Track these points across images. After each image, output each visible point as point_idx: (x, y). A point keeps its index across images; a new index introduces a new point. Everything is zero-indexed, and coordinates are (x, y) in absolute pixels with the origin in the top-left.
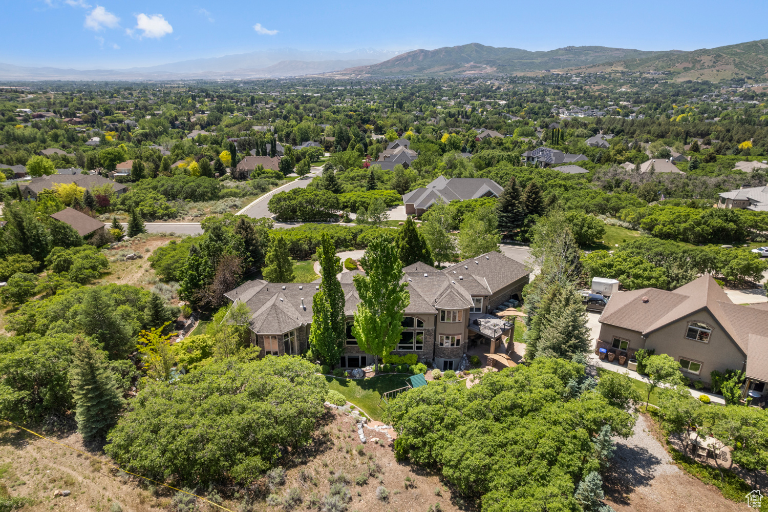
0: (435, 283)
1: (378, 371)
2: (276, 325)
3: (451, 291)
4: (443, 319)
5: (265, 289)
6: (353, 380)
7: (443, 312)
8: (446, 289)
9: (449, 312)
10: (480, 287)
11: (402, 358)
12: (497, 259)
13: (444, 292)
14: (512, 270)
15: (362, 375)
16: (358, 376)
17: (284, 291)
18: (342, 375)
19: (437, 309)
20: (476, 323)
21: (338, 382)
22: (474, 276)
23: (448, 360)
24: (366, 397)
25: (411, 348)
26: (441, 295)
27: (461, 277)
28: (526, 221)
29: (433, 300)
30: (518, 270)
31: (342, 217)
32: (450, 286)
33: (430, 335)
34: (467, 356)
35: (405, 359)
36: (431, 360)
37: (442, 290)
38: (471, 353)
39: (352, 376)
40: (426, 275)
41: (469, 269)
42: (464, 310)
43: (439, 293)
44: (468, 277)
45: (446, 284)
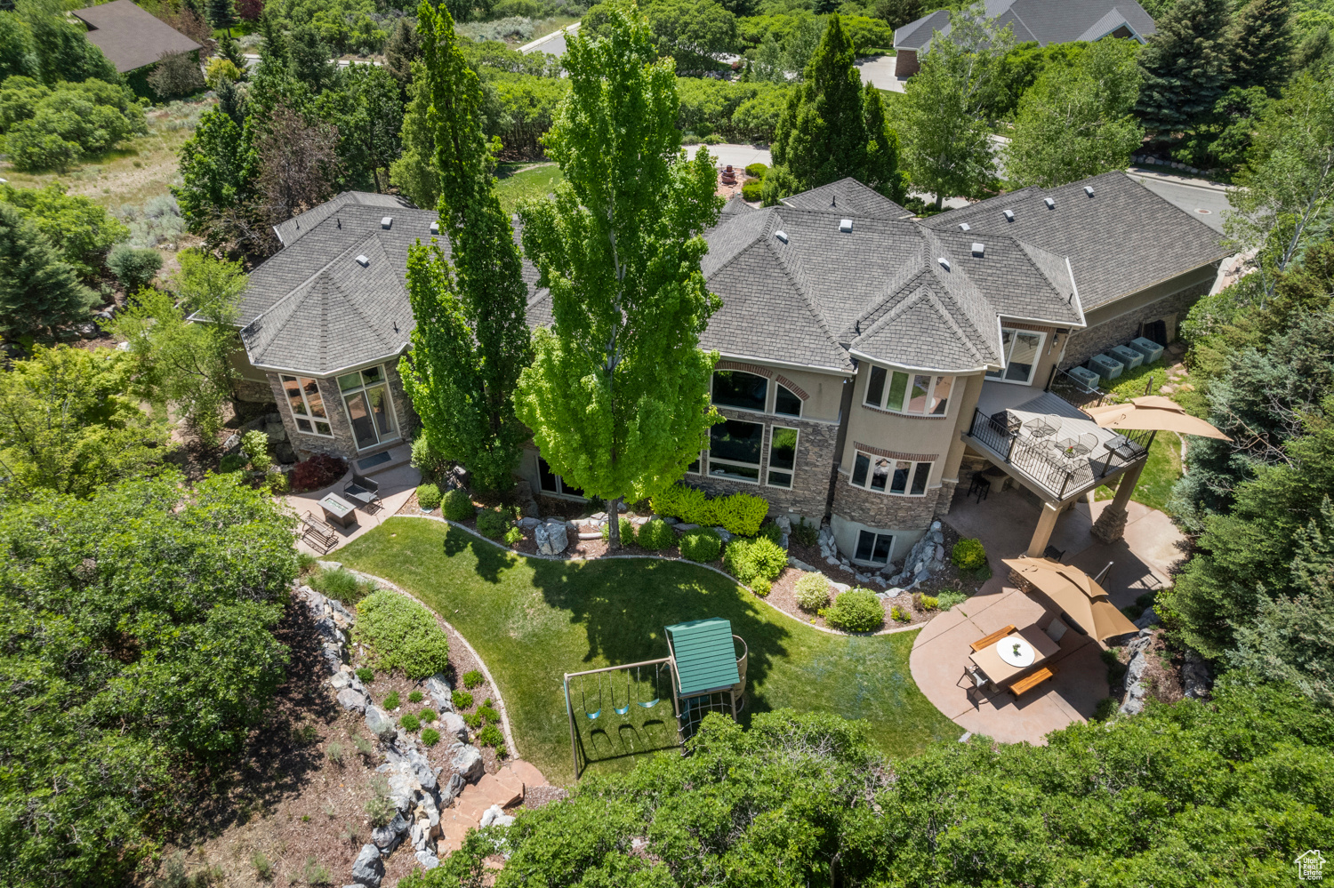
0: (875, 258)
1: (620, 540)
2: (315, 343)
3: (925, 299)
4: (875, 397)
5: (333, 221)
6: (531, 562)
7: (879, 374)
8: (908, 288)
9: (901, 377)
10: (1045, 291)
11: (715, 505)
12: (1122, 200)
13: (895, 298)
14: (1166, 240)
15: (559, 548)
16: (545, 549)
17: (386, 234)
18: (500, 535)
19: (856, 361)
20: (1000, 425)
21: (476, 560)
22: (1029, 249)
23: (877, 531)
24: (539, 642)
25: (753, 474)
26: (881, 309)
27: (978, 247)
28: (1220, 106)
29: (848, 324)
30: (1188, 246)
31: (737, 69)
32: (925, 278)
33: (822, 444)
34: (945, 530)
35: (723, 512)
36: (816, 522)
37: (892, 286)
38: (964, 521)
39: (528, 546)
40: (846, 223)
41: (1020, 221)
42: (959, 377)
43: (878, 299)
44: (1005, 251)
45: (913, 266)
